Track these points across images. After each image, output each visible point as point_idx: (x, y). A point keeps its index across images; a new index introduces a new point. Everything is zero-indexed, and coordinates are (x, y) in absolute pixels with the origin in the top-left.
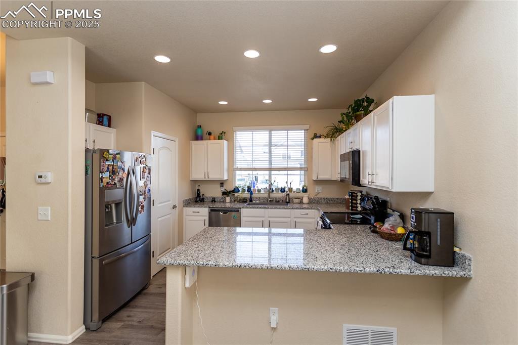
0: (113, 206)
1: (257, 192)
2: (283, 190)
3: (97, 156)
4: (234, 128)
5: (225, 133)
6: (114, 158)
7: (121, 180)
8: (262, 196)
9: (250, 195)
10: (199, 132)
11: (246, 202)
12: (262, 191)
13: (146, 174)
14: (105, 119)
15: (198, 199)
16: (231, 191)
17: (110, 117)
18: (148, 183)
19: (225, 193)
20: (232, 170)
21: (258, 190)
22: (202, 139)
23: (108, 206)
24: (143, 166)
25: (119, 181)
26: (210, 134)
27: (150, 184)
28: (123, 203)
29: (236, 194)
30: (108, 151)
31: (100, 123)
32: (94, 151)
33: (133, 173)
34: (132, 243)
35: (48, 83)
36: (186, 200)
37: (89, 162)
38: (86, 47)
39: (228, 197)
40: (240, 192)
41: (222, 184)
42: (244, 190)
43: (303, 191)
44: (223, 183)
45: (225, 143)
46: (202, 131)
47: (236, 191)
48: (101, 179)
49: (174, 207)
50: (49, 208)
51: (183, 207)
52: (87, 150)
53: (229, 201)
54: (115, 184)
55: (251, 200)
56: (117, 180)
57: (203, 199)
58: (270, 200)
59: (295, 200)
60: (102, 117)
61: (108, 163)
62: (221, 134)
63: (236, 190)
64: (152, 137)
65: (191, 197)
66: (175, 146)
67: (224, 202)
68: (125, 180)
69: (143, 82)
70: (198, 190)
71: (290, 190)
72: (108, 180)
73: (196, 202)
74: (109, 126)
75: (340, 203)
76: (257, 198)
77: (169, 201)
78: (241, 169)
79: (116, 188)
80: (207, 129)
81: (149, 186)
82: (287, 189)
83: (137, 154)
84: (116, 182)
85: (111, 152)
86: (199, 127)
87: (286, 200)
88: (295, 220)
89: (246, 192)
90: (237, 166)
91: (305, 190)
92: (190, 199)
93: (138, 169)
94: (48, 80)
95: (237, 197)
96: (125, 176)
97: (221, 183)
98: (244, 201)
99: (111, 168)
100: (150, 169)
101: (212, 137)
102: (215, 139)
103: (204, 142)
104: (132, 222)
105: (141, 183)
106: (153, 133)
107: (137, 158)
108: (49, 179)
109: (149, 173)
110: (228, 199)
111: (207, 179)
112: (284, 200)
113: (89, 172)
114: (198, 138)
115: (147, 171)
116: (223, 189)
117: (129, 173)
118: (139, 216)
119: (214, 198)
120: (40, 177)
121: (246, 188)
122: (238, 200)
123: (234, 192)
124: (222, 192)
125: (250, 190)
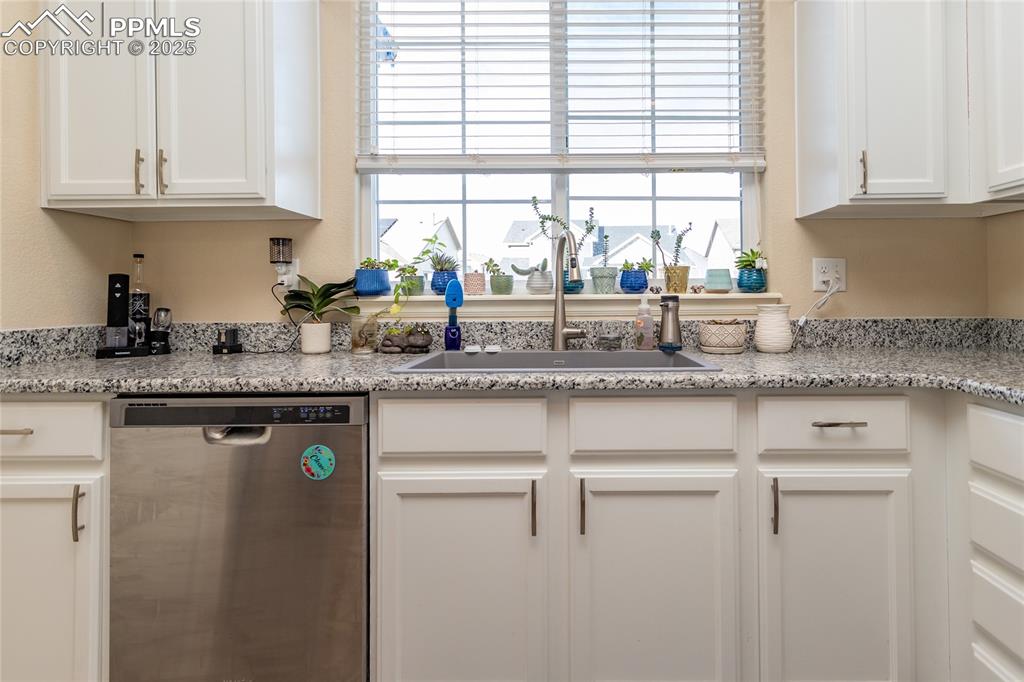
1: (488, 291)
2: (634, 281)
8: (516, 316)
9: (446, 310)
11: (424, 349)
12: (520, 289)
16: (339, 288)
19: (299, 301)
20: (346, 164)
21: (493, 280)
29: (368, 310)
39: (313, 320)
40: (392, 296)
41: (282, 239)
42: (413, 285)
43: (743, 286)
44: (287, 242)
47: (363, 286)
53: (324, 346)
55: (453, 341)
57: (163, 336)
58: (567, 337)
59: (713, 335)
63: (368, 283)
67: (295, 349)
70: (116, 277)
71: (677, 276)
75: (949, 346)
76: (488, 329)
82: (656, 277)
87: (660, 335)
88: (770, 471)
89: (429, 295)
91: (754, 279)
95: (374, 324)
97: (275, 241)
98: (413, 343)
110: (315, 334)
111: (151, 197)
112: (650, 334)
116: (289, 278)
119: (233, 333)
121: (426, 270)
122: (379, 338)
123: (358, 294)
124: (283, 292)
125: (445, 278)
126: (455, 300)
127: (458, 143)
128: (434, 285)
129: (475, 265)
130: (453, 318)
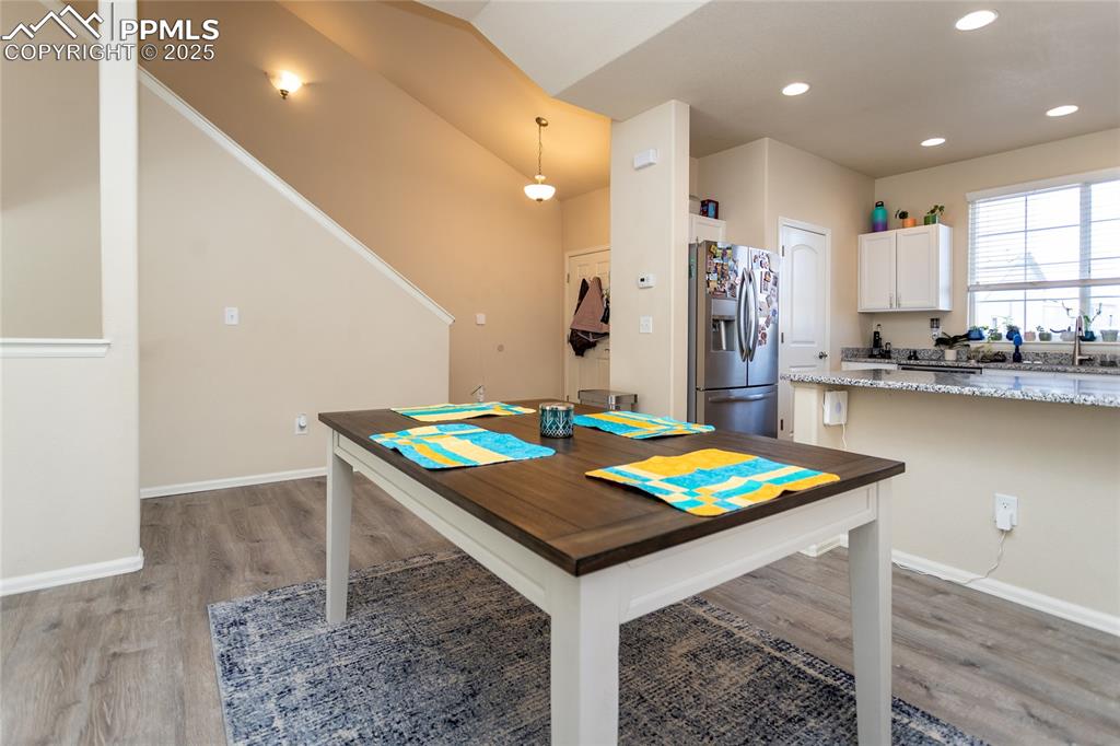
0: (722, 324)
1: (1037, 339)
3: (702, 251)
4: (967, 195)
5: (941, 209)
6: (724, 254)
7: (733, 287)
8: (1053, 349)
9: (1014, 346)
10: (880, 216)
11: (1003, 362)
12: (1056, 338)
13: (770, 285)
14: (711, 207)
15: (875, 352)
16: (961, 337)
17: (717, 203)
18: (774, 299)
19: (944, 342)
20: (963, 288)
21: (1040, 335)
22: (885, 228)
23: (716, 322)
24: (764, 270)
25: (730, 289)
26: (903, 215)
27: (777, 301)
28: (736, 323)
29: (974, 345)
30: (715, 244)
31: (705, 213)
32: (699, 245)
33: (750, 280)
34: (747, 387)
35: (651, 164)
36: (848, 349)
37: (694, 260)
38: (690, 107)
39: (950, 348)
40: (986, 340)
41: (935, 319)
42: (999, 337)
44: (937, 319)
45: (942, 231)
46: (886, 215)
47: (972, 336)
48: (708, 282)
49: (822, 356)
50: (651, 319)
51: (842, 360)
52: (690, 245)
53: (954, 359)
54: (725, 291)
55: (1017, 358)
56: (727, 287)
57: (889, 352)
58: (1081, 360)
60: (707, 205)
61: (716, 261)
62: (933, 211)
63: (974, 335)
64: (780, 226)
65: (860, 346)
66: (825, 244)
67: (941, 359)
68: (738, 288)
69: (767, 139)
70: (876, 333)
72: (716, 285)
73: (872, 356)
74: (716, 217)
76: (1037, 354)
77: (813, 342)
78: (988, 288)
79: (726, 298)
80: (895, 206)
81: (775, 305)
83: (755, 251)
84: (726, 288)
85: (720, 245)
86: (880, 205)
89: (1004, 339)
90: (977, 280)
92: (858, 350)
93: (758, 273)
94: (652, 161)
95: (977, 351)
96: (738, 281)
97: (932, 320)
98: (996, 358)
99: (719, 268)
100: (776, 278)
101: (908, 221)
102: (915, 225)
103: (891, 233)
104: (748, 354)
105: (762, 297)
106: (783, 220)
107: (756, 257)
108: (651, 283)
109: (775, 284)
110: (951, 354)
111: (895, 309)
113: (694, 274)
114: (875, 227)
115: (772, 280)
116: (939, 333)
117: (743, 279)
118: (759, 349)
119: (915, 352)
120: (642, 280)
121: (1004, 331)
122: (980, 356)
123: (969, 339)
124: (935, 338)
125: (1013, 333)
126: (1018, 342)
127: (1023, 277)
128: (1007, 337)
129: (1031, 328)
130: (1017, 349)
